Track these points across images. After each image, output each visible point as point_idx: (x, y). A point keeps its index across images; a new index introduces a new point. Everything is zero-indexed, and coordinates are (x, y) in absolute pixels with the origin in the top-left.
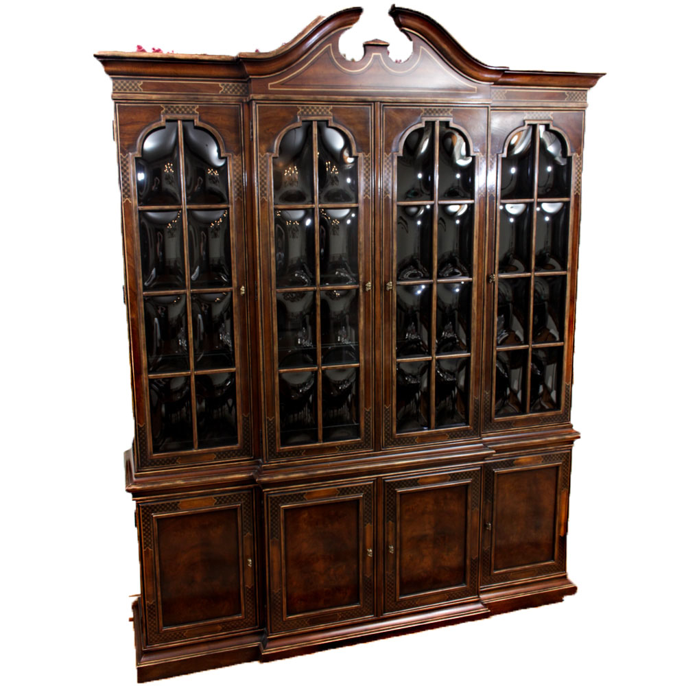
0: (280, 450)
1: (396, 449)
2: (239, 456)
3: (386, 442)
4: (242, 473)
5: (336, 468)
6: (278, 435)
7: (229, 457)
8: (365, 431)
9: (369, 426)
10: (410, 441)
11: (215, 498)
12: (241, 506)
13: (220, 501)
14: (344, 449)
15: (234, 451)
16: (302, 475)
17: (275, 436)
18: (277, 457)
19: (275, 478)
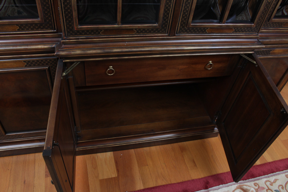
0: (78, 28)
1: (188, 35)
2: (42, 29)
3: (180, 29)
4: (45, 44)
5: (131, 48)
6: (75, 14)
7: (32, 29)
8: (163, 18)
9: (168, 14)
10: (202, 31)
11: (24, 61)
12: (49, 69)
13: (29, 64)
14: (142, 32)
15: (36, 24)
16: (99, 51)
17: (72, 15)
18: (76, 34)
19: (73, 53)
